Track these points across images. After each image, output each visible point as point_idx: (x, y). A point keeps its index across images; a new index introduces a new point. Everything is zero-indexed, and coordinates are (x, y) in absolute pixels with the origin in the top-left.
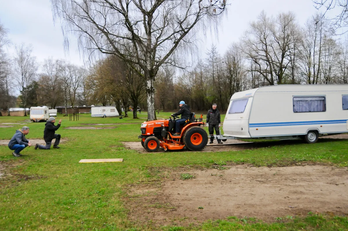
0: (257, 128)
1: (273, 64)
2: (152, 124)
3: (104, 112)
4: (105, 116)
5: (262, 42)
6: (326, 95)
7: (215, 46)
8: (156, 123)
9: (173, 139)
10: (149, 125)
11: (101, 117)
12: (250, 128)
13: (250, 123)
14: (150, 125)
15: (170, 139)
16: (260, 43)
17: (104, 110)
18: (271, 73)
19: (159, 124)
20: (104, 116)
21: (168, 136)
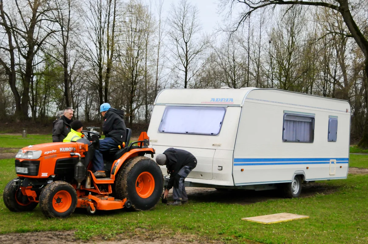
0: (242, 167)
2: (53, 151)
6: (315, 114)
8: (61, 149)
9: (99, 185)
10: (46, 153)
12: (234, 167)
13: (235, 157)
14: (49, 154)
15: (92, 186)
19: (66, 152)
21: (89, 180)
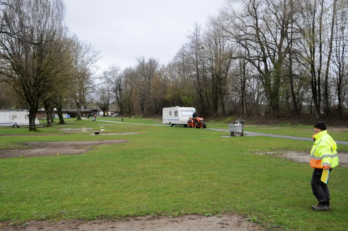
1: (267, 46)
3: (15, 119)
4: (17, 125)
5: (250, 14)
7: (199, 25)
11: (11, 127)
16: (248, 15)
17: (14, 117)
18: (265, 61)
20: (14, 125)
